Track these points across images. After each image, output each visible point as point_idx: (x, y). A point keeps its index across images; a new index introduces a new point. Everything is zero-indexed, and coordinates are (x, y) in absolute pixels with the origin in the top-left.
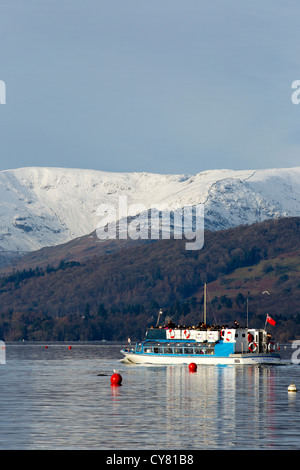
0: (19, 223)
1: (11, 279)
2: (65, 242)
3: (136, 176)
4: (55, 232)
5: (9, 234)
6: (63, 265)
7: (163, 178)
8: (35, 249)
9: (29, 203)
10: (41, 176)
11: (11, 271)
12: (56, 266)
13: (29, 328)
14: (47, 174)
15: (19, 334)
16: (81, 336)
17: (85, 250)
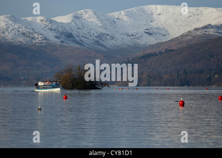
0: (146, 31)
1: (143, 57)
2: (168, 40)
3: (201, 8)
4: (163, 35)
5: (142, 37)
6: (167, 51)
7: (214, 10)
8: (154, 43)
9: (151, 22)
10: (156, 9)
11: (143, 53)
12: (164, 51)
13: (151, 80)
14: (159, 8)
15: (146, 83)
16: (175, 84)
17: (177, 44)
